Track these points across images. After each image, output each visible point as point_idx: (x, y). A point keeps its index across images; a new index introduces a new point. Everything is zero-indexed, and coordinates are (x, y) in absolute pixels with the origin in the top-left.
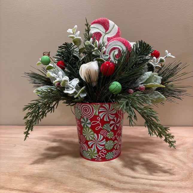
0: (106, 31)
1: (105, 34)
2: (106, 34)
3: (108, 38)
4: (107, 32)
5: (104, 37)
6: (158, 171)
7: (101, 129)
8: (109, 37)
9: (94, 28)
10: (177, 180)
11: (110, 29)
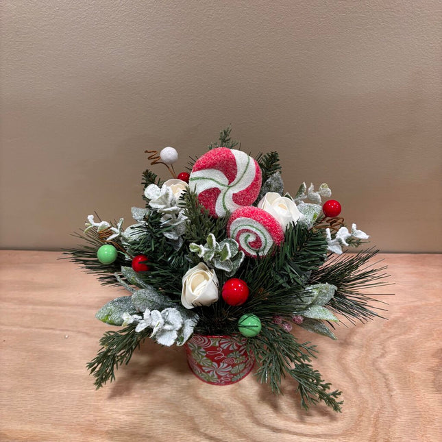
0: (230, 183)
1: (226, 188)
2: (230, 187)
3: (234, 194)
4: (232, 184)
5: (225, 194)
6: (313, 412)
7: (224, 358)
8: (236, 192)
9: (203, 178)
10: (338, 435)
11: (238, 176)
